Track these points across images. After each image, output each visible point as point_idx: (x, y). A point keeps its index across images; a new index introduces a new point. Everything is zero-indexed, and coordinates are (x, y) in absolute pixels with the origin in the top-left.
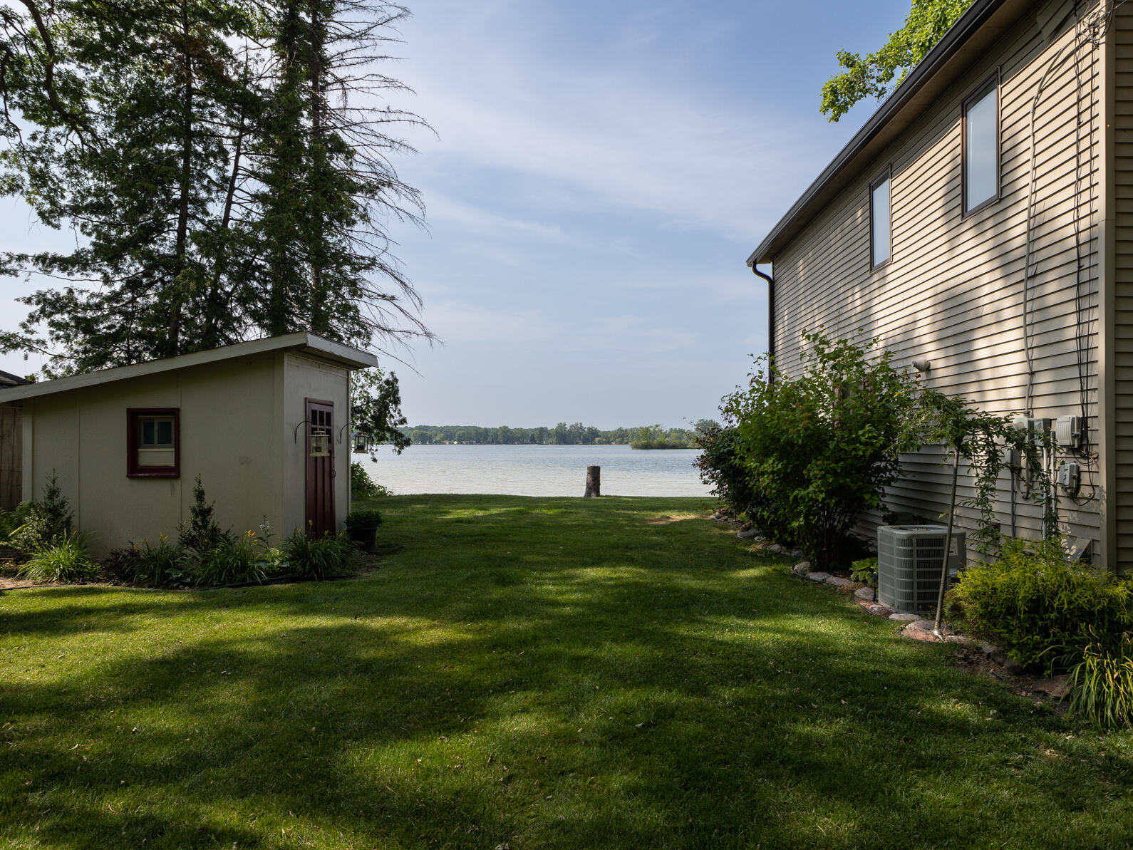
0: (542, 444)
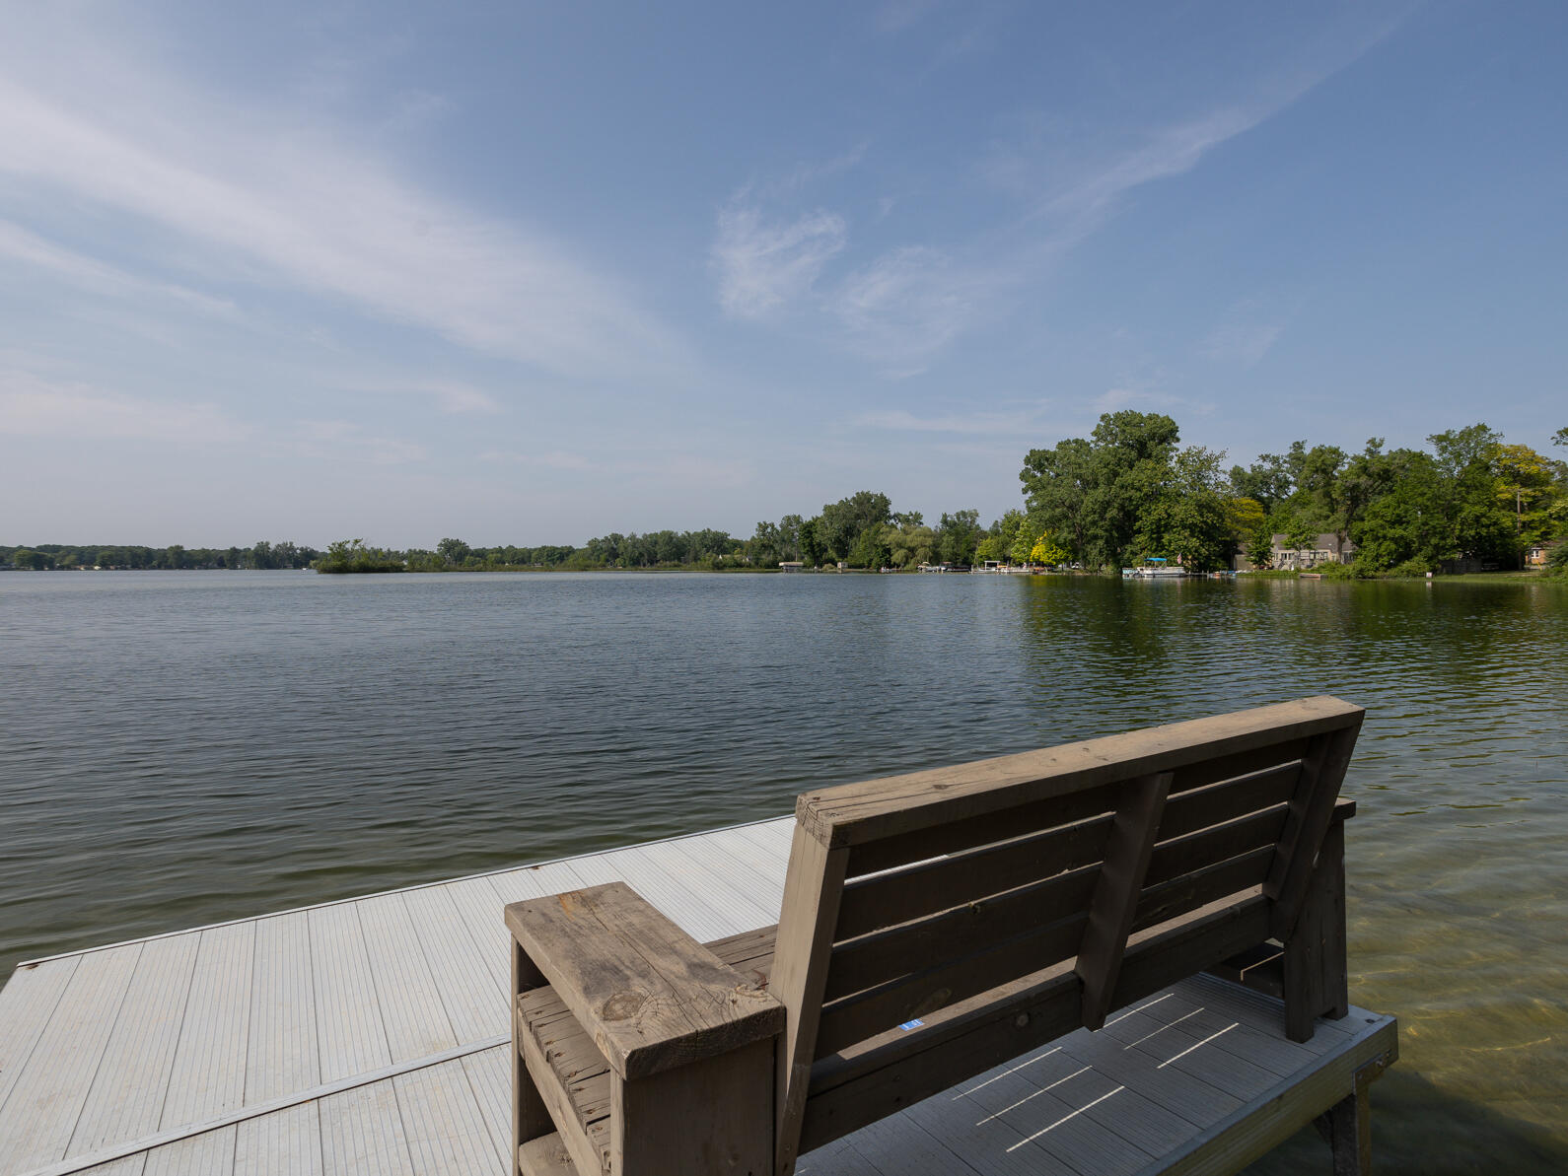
0: (235, 568)
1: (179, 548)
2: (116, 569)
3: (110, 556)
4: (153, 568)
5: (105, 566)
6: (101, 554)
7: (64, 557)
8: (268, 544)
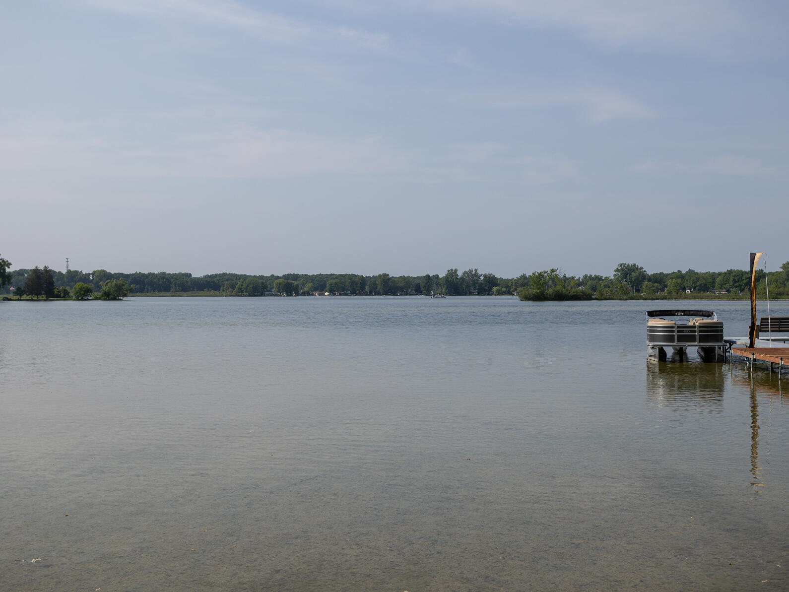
0: (429, 294)
1: (386, 275)
2: (340, 295)
3: (336, 283)
4: (366, 294)
5: (332, 293)
6: (330, 281)
7: (304, 285)
8: (456, 271)
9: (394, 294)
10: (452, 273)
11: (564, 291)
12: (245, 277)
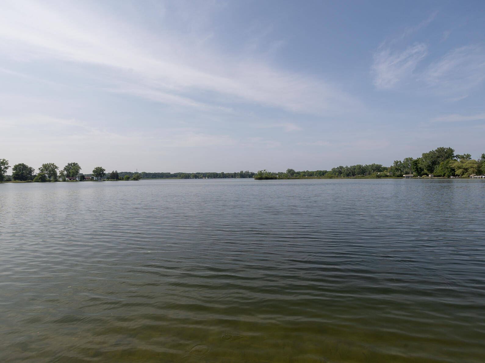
0: (235, 178)
1: (223, 173)
3: (209, 175)
4: (218, 178)
5: (208, 178)
7: (200, 175)
8: (243, 171)
9: (226, 178)
10: (242, 172)
11: (268, 176)
12: (183, 174)
